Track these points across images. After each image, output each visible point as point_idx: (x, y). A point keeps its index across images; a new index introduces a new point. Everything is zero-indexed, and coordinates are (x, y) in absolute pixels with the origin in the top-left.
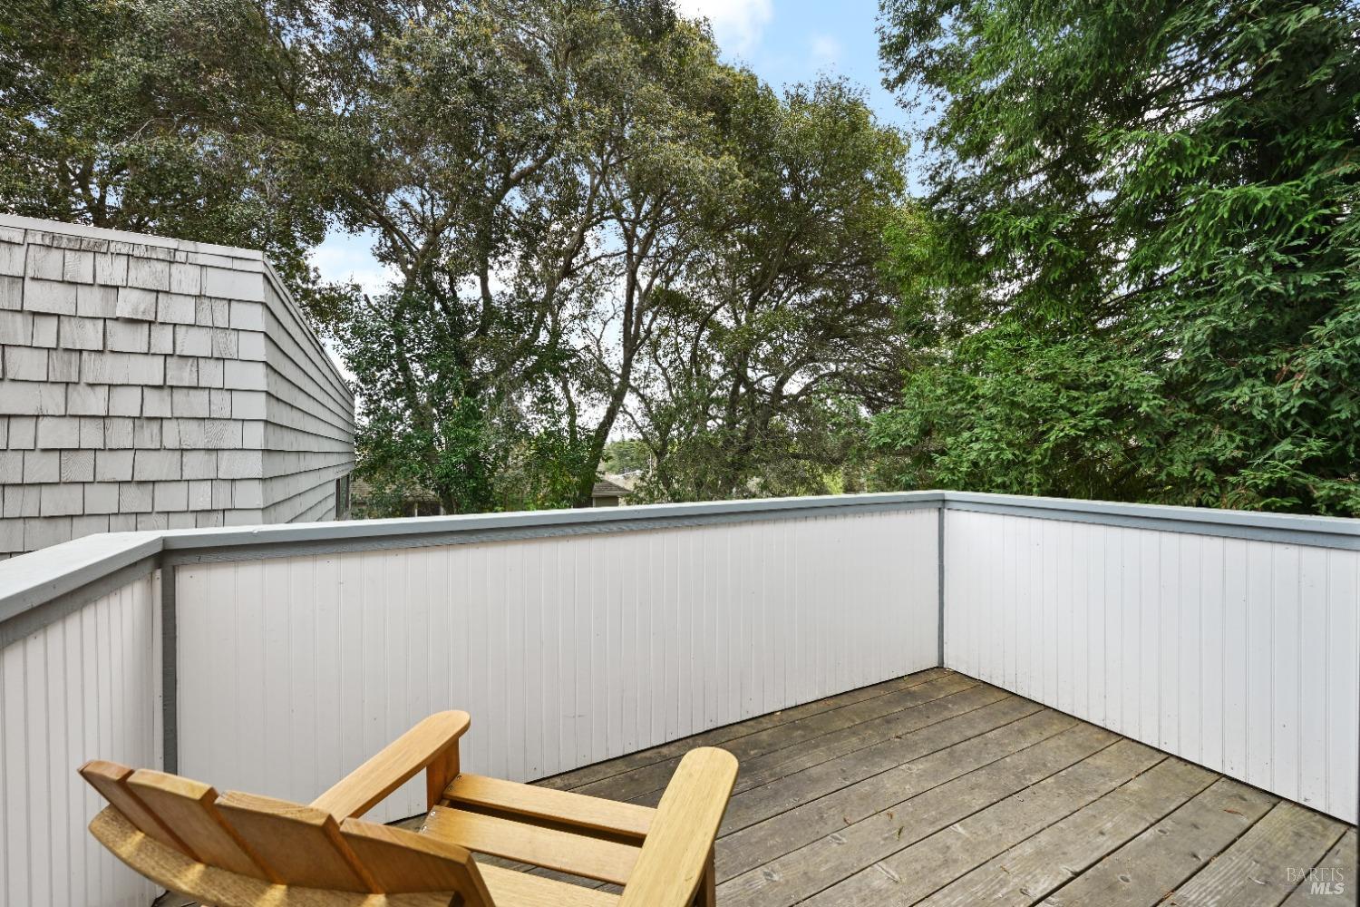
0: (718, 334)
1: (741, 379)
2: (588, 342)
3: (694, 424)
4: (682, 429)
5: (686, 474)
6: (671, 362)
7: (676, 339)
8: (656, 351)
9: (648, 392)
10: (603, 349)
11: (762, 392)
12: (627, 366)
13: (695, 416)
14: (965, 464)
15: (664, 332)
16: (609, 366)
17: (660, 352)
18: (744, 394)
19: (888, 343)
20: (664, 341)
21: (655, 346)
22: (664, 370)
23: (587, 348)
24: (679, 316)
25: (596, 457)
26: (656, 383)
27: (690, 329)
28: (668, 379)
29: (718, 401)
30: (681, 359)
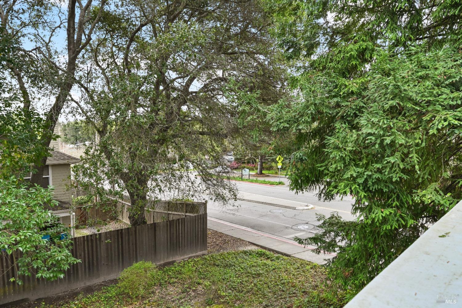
0: (143, 47)
1: (162, 80)
2: (39, 45)
3: (128, 110)
4: (118, 114)
5: (123, 148)
6: (108, 65)
7: (112, 49)
8: (96, 56)
9: (91, 86)
10: (52, 52)
11: (174, 89)
12: (72, 65)
13: (129, 104)
14: (350, 144)
15: (102, 43)
16: (57, 64)
17: (100, 58)
18: (163, 90)
19: (255, 59)
20: (102, 50)
21: (96, 52)
22: (103, 70)
23: (38, 49)
24: (113, 31)
25: (48, 138)
26: (97, 80)
27: (123, 42)
28: (107, 78)
29: (146, 94)
30: (116, 63)
